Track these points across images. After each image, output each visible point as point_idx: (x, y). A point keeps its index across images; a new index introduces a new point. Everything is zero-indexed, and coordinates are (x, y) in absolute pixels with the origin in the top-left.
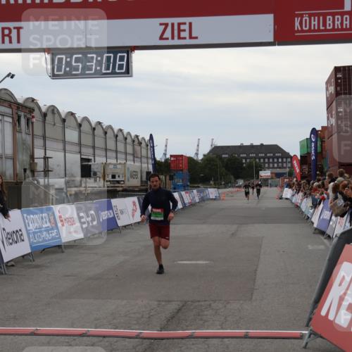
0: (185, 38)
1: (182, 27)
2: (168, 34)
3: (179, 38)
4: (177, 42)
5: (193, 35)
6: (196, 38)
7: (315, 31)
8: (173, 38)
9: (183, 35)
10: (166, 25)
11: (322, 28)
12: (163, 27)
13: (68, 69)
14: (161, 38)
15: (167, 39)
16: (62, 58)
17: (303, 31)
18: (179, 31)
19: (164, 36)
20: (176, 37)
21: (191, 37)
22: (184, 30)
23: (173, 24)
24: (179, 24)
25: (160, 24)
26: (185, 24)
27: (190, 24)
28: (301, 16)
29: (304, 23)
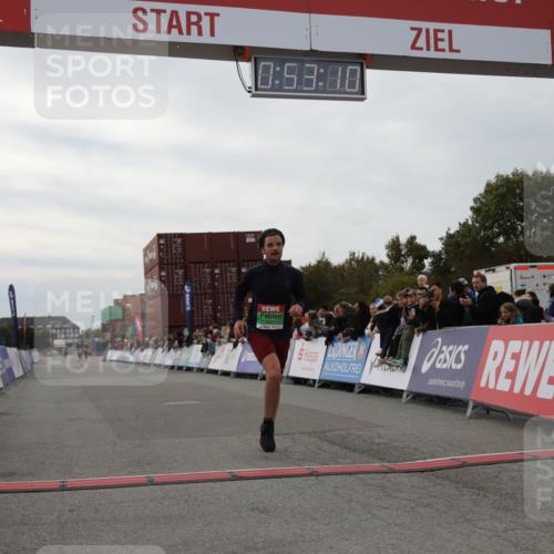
0: (444, 50)
1: (440, 35)
2: (422, 42)
3: (437, 49)
4: (432, 54)
5: (454, 47)
6: (458, 51)
8: (428, 49)
9: (441, 45)
10: (420, 30)
12: (415, 32)
13: (277, 82)
14: (413, 47)
15: (421, 49)
16: (269, 67)
18: (437, 40)
19: (418, 45)
20: (432, 48)
21: (451, 50)
22: (442, 40)
23: (427, 31)
24: (436, 31)
25: (412, 29)
26: (443, 31)
27: (450, 32)
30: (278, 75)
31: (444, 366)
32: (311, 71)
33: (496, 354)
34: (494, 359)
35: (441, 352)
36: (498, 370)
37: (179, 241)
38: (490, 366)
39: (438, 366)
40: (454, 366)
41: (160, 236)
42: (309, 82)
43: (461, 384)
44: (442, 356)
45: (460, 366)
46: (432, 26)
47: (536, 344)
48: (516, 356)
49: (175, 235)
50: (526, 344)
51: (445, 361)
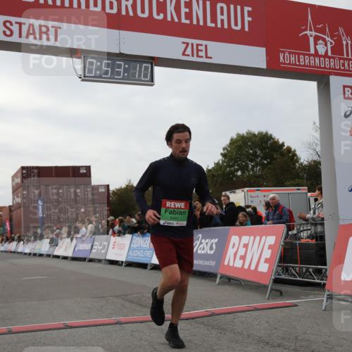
0: (202, 57)
1: (200, 48)
2: (189, 51)
3: (198, 56)
4: (195, 59)
5: (208, 56)
6: (211, 58)
7: (293, 64)
8: (193, 56)
9: (200, 54)
10: (188, 44)
11: (297, 63)
12: (185, 45)
14: (184, 54)
15: (189, 55)
17: (285, 63)
18: (198, 50)
19: (186, 53)
20: (195, 55)
21: (207, 57)
22: (202, 51)
23: (192, 44)
24: (198, 45)
25: (183, 43)
26: (201, 45)
27: (206, 46)
28: (284, 52)
29: (286, 58)
31: (203, 252)
32: (119, 66)
33: (234, 244)
34: (233, 247)
35: (201, 243)
36: (235, 254)
37: (36, 171)
38: (231, 252)
39: (199, 252)
40: (209, 252)
41: (23, 168)
42: (119, 73)
43: (213, 263)
44: (202, 246)
45: (212, 252)
46: (195, 42)
47: (258, 238)
48: (246, 246)
49: (33, 168)
50: (252, 238)
51: (203, 249)
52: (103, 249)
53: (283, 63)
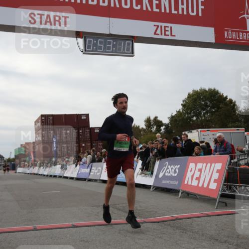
0: (168, 35)
1: (167, 29)
2: (159, 32)
3: (165, 35)
4: (163, 37)
5: (173, 34)
6: (175, 36)
7: (234, 39)
8: (162, 35)
9: (167, 33)
10: (158, 26)
11: (238, 38)
12: (156, 27)
13: (95, 48)
14: (155, 33)
15: (159, 34)
17: (229, 39)
18: (165, 31)
19: (157, 33)
20: (163, 34)
21: (172, 35)
22: (168, 31)
23: (161, 27)
24: (165, 27)
25: (155, 26)
26: (168, 27)
27: (171, 28)
28: (228, 31)
29: (229, 35)
30: (95, 45)
31: (169, 175)
32: (110, 43)
33: (192, 169)
34: (191, 171)
35: (168, 168)
36: (193, 176)
37: (51, 118)
38: (189, 175)
39: (166, 174)
40: (173, 175)
41: (42, 116)
42: (109, 48)
43: (176, 183)
44: (168, 170)
45: (176, 175)
46: (163, 24)
47: (209, 165)
48: (200, 170)
49: (49, 115)
50: (205, 164)
51: (169, 173)
52: (98, 172)
53: (226, 39)
